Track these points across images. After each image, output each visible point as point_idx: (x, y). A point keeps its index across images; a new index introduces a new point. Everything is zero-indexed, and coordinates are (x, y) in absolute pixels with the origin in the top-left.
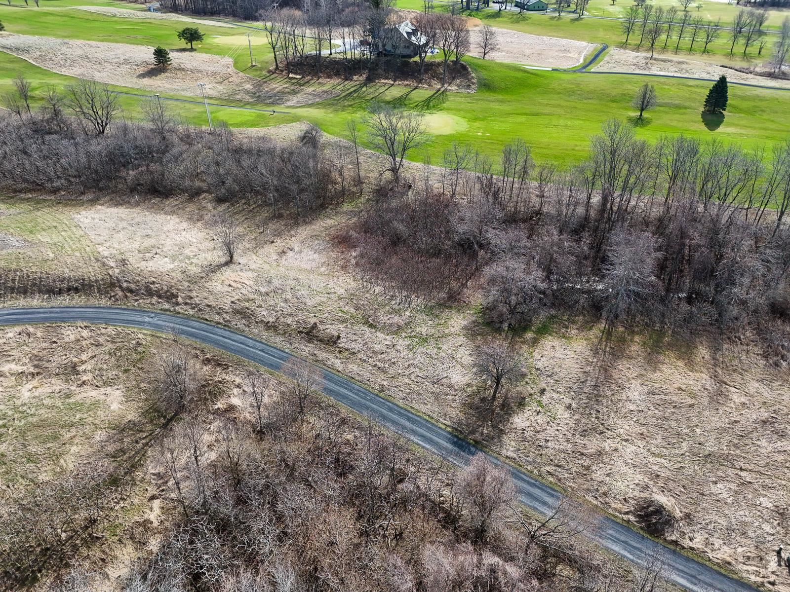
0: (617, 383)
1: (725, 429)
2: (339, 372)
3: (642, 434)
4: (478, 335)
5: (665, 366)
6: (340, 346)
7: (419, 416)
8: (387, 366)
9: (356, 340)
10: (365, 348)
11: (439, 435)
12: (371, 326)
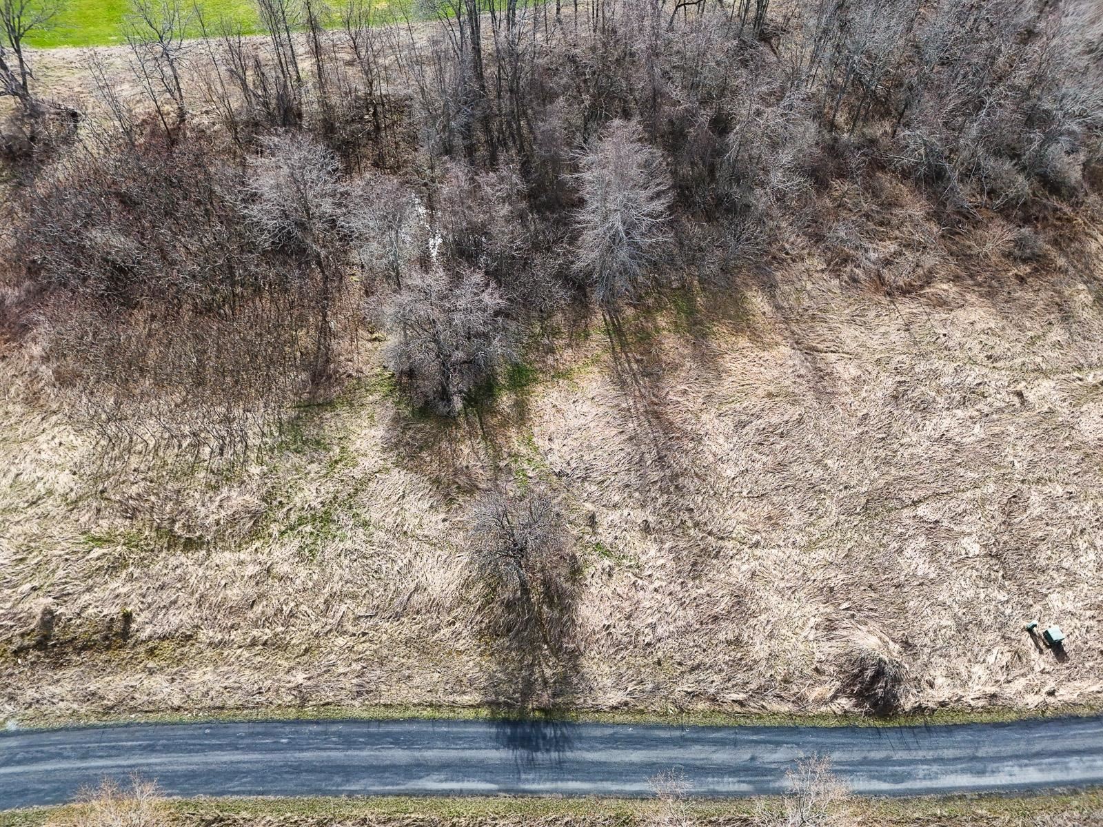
0: (685, 434)
1: (859, 439)
2: (178, 709)
3: (770, 518)
4: (421, 449)
5: (727, 357)
6: (143, 635)
7: (412, 720)
8: (280, 629)
9: (175, 602)
10: (206, 612)
11: (472, 742)
12: (189, 545)
